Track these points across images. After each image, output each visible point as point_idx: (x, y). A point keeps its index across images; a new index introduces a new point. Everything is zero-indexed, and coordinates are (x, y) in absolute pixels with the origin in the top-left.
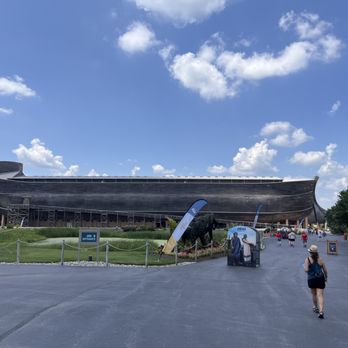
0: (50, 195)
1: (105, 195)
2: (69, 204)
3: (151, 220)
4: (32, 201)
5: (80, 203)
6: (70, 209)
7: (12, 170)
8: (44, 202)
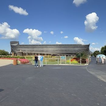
0: (26, 49)
1: (39, 49)
2: (31, 51)
3: (50, 55)
4: (22, 51)
5: (33, 51)
6: (31, 52)
7: (17, 43)
8: (25, 51)
